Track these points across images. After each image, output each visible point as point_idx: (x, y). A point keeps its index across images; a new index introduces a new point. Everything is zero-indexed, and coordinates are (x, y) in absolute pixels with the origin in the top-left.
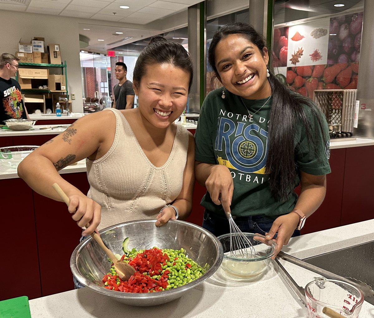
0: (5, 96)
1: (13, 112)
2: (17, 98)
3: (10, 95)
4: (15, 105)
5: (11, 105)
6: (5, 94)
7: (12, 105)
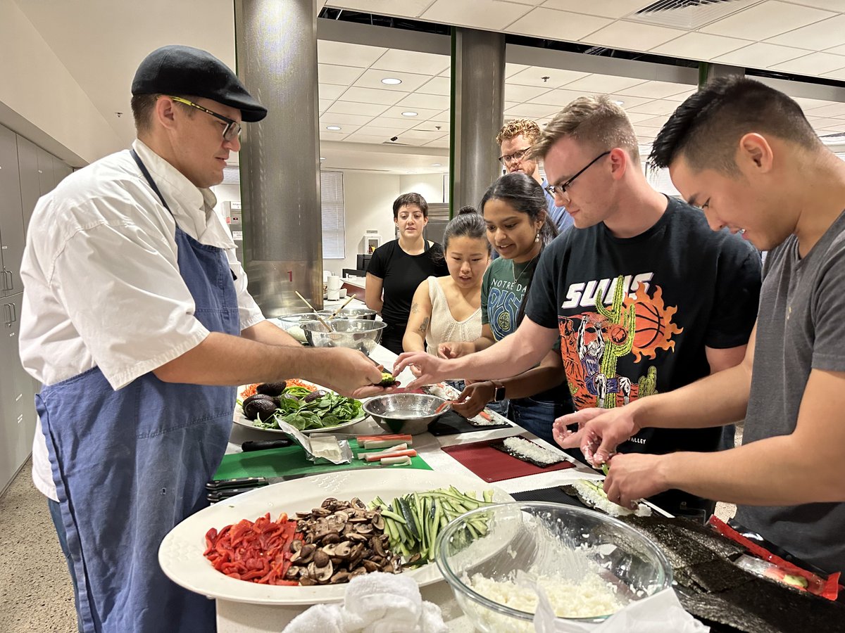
0: (566, 305)
1: (586, 392)
2: (631, 337)
3: (592, 309)
4: (609, 363)
5: (586, 355)
6: (568, 297)
7: (593, 358)
